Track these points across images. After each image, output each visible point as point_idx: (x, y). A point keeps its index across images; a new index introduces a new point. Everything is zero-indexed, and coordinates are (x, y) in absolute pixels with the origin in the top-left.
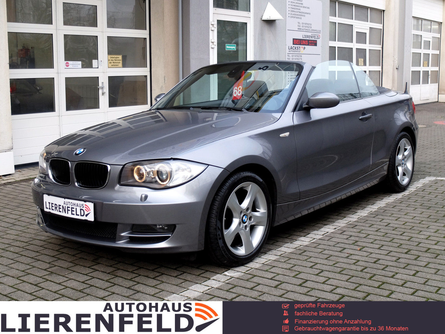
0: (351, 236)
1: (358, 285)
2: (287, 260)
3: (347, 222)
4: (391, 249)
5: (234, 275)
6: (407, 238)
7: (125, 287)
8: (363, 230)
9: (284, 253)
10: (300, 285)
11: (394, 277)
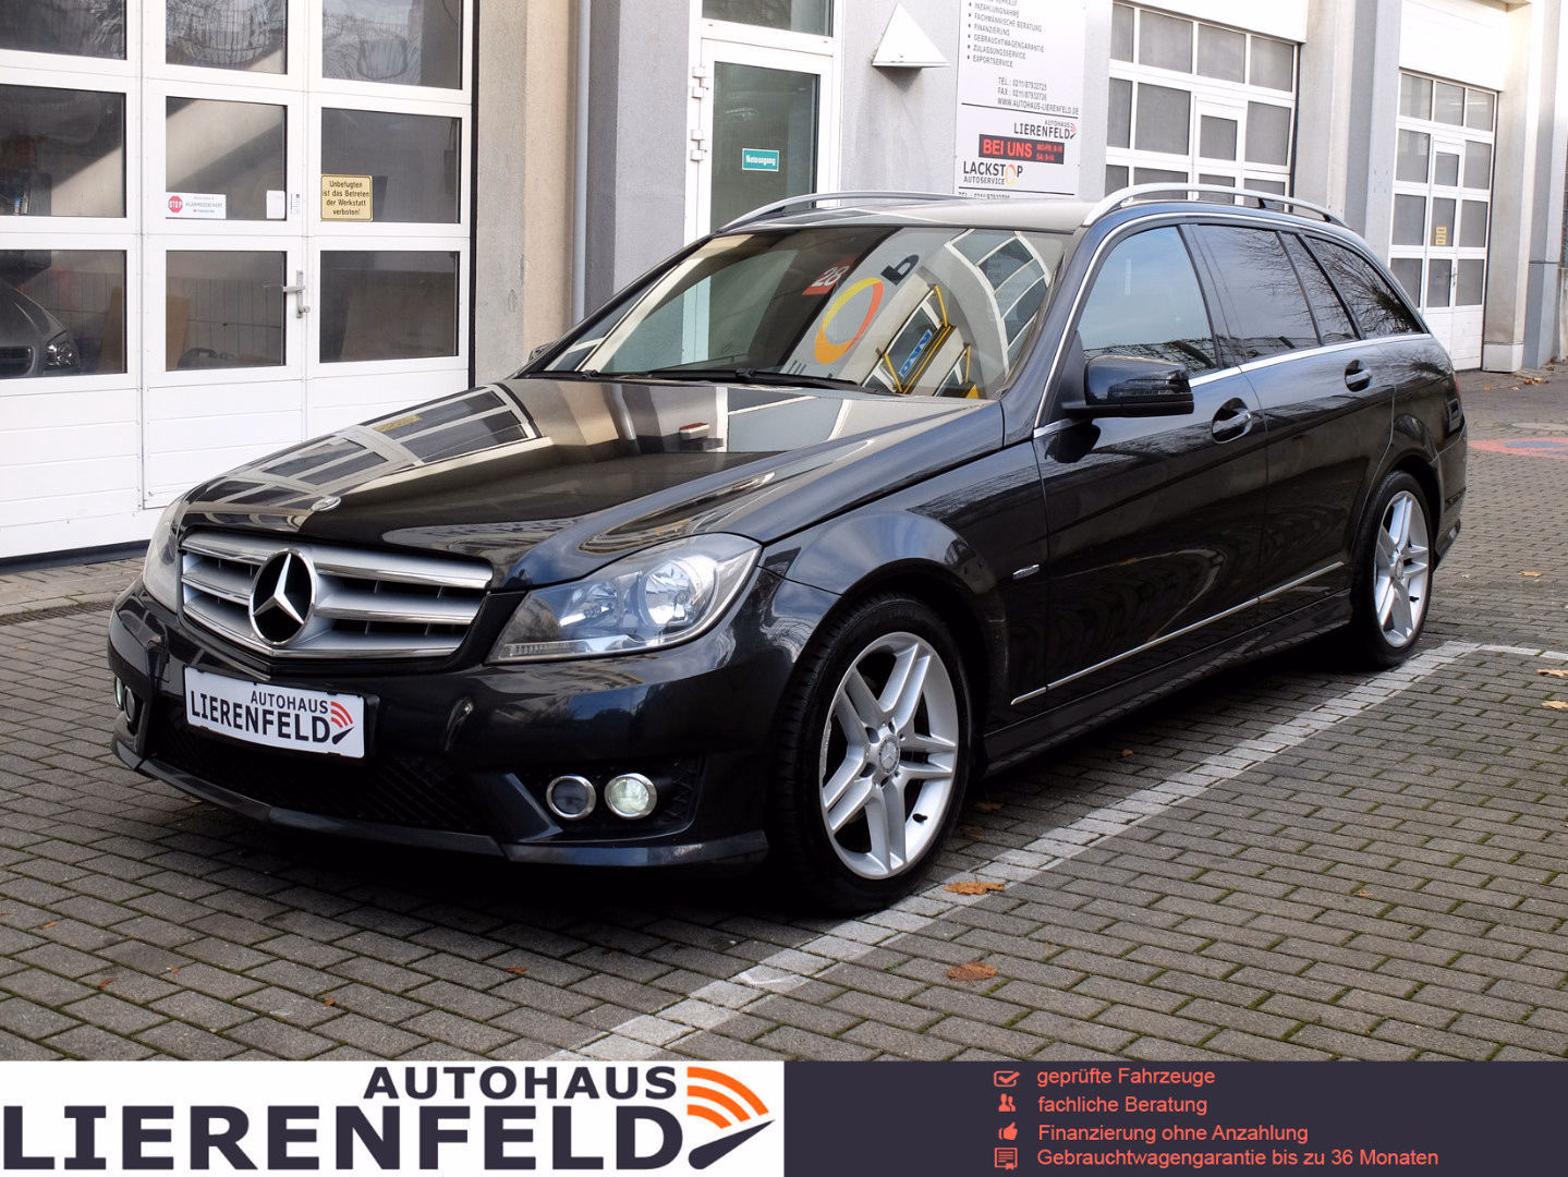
0: (1184, 850)
1: (1212, 1028)
2: (961, 935)
3: (1171, 797)
4: (1328, 900)
5: (774, 984)
6: (1384, 862)
7: (384, 1022)
8: (1226, 829)
9: (949, 906)
10: (1010, 1026)
11: (1341, 1002)
